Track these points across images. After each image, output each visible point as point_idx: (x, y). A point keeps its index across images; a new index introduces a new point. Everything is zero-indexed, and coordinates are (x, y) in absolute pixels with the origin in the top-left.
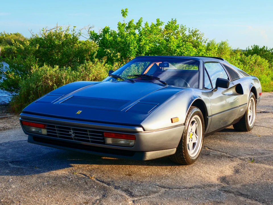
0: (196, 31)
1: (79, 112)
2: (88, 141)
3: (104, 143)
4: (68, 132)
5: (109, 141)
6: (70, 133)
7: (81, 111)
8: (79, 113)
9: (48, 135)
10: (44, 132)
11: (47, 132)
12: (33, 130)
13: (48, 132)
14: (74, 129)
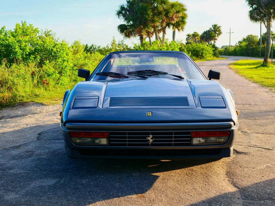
2: (171, 145)
4: (146, 137)
10: (104, 141)
11: (108, 142)
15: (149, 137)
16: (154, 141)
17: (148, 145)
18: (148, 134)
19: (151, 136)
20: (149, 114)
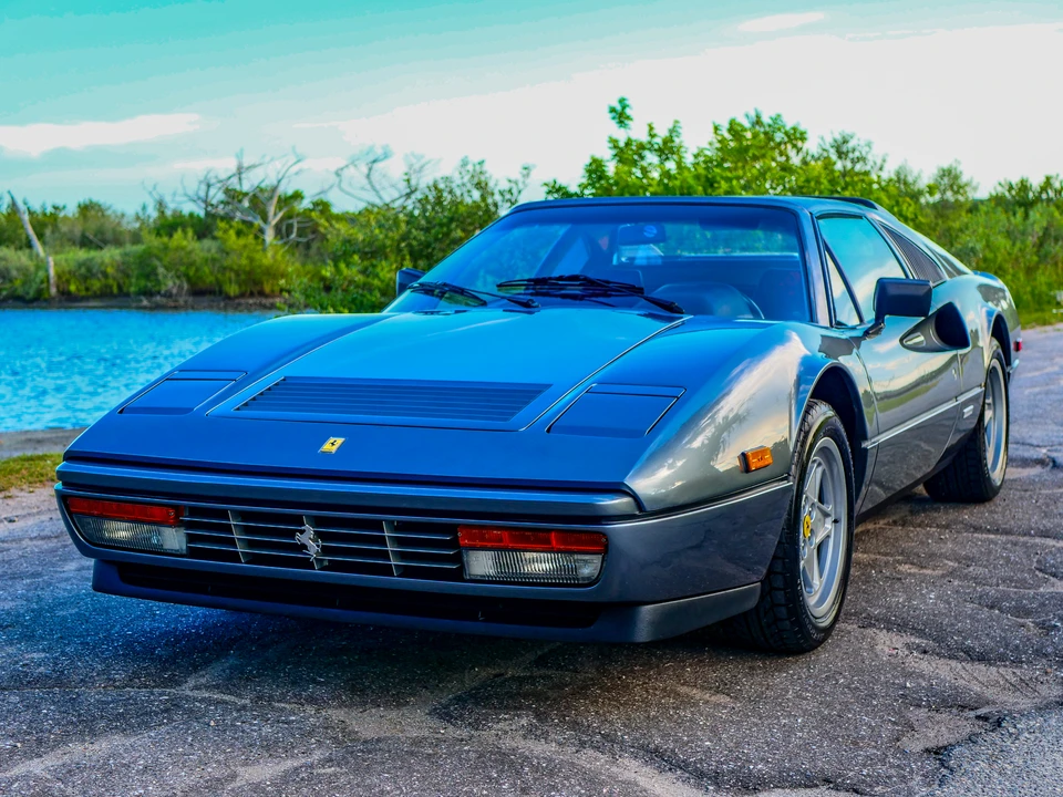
0: (845, 142)
1: (332, 445)
2: (387, 570)
3: (459, 574)
5: (482, 564)
6: (300, 538)
7: (342, 440)
8: (334, 449)
9: (192, 553)
10: (173, 539)
11: (188, 542)
12: (122, 534)
13: (191, 538)
14: (317, 522)
15: (302, 532)
16: (325, 550)
17: (306, 564)
18: (298, 520)
19: (310, 530)
20: (333, 444)
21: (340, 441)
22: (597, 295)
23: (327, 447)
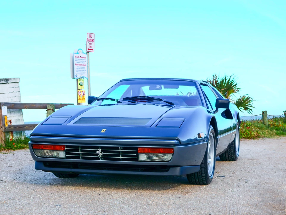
15: (98, 151)
16: (103, 155)
17: (98, 159)
18: (97, 148)
19: (100, 150)
20: (104, 130)
21: (105, 130)
22: (150, 101)
23: (102, 131)
